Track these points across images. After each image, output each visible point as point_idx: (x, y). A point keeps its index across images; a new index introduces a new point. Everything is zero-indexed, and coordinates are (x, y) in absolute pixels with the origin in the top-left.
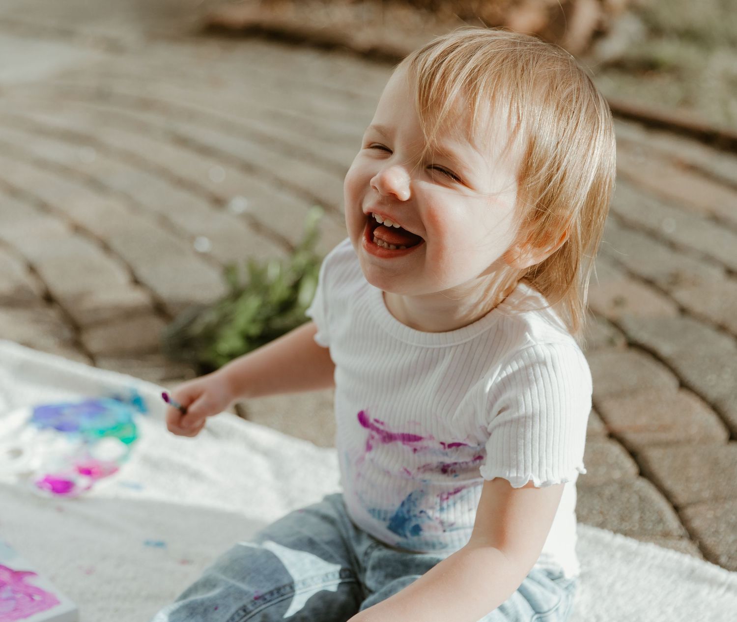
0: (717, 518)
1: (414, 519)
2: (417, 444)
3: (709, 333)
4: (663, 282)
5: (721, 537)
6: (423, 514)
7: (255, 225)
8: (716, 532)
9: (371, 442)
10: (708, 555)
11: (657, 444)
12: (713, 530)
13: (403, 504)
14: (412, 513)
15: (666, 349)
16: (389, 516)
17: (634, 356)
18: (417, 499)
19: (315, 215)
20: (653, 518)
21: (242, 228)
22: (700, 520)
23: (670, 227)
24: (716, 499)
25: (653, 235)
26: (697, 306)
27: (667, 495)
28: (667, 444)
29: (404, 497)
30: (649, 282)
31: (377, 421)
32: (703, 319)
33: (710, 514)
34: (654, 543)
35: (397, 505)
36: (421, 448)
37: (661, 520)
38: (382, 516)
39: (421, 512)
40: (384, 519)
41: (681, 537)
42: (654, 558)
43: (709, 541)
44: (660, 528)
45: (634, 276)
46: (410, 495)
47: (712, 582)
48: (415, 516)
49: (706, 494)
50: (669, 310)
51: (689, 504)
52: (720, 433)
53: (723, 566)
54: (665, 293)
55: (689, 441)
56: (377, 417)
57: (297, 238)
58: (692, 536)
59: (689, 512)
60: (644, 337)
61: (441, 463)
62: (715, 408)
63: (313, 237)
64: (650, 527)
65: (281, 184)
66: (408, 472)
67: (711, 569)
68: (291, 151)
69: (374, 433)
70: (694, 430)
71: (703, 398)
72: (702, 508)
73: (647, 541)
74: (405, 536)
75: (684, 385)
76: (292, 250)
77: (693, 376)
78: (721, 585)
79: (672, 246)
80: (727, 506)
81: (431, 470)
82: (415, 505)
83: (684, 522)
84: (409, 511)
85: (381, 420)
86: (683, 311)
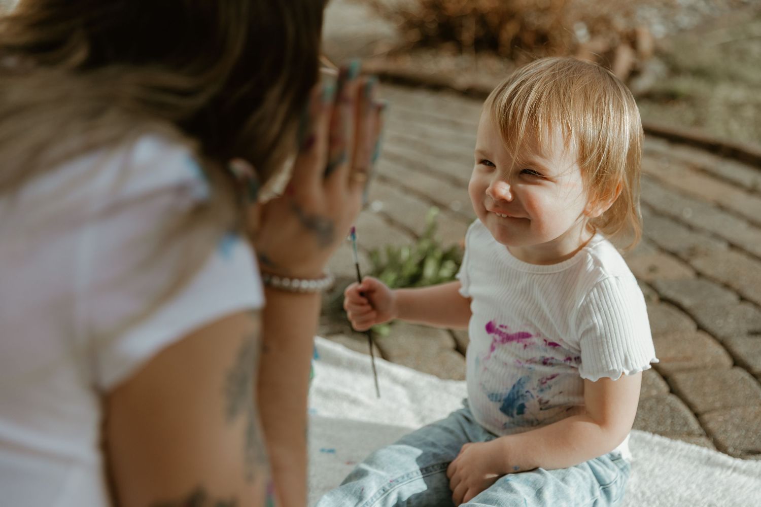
0: (726, 421)
1: (521, 398)
2: (528, 340)
3: (718, 290)
4: (684, 255)
5: (729, 434)
6: (527, 394)
7: (390, 220)
8: (725, 431)
9: (495, 345)
10: (719, 447)
11: (682, 370)
12: (723, 429)
13: (514, 387)
14: (520, 394)
15: (687, 302)
16: (504, 397)
17: (664, 307)
18: (524, 383)
19: (434, 212)
20: (680, 423)
21: (379, 222)
22: (715, 422)
23: (688, 215)
24: (725, 407)
25: (676, 220)
26: (709, 271)
27: (690, 406)
28: (689, 370)
29: (515, 381)
30: (674, 254)
31: (501, 326)
32: (713, 280)
33: (721, 419)
34: (682, 440)
35: (510, 387)
36: (530, 344)
37: (686, 424)
38: (499, 398)
39: (527, 392)
40: (500, 401)
41: (701, 435)
42: (681, 450)
43: (721, 438)
44: (685, 429)
45: (663, 250)
46: (520, 380)
47: (723, 466)
48: (522, 395)
49: (718, 405)
50: (689, 274)
51: (705, 412)
52: (727, 361)
53: (730, 455)
54: (685, 262)
55: (705, 367)
56: (502, 323)
57: (420, 230)
58: (708, 434)
59: (706, 417)
60: (671, 294)
61: (543, 357)
62: (723, 343)
63: (433, 227)
64: (678, 429)
65: (407, 190)
66: (520, 363)
67: (722, 457)
68: (413, 166)
69: (497, 337)
70: (708, 359)
71: (714, 336)
72: (715, 414)
73: (676, 439)
74: (512, 416)
75: (700, 328)
76: (417, 238)
77: (706, 321)
78: (729, 468)
79: (690, 227)
80: (733, 412)
81: (536, 362)
82: (523, 387)
83: (702, 424)
84: (518, 392)
85: (505, 324)
86: (699, 274)
